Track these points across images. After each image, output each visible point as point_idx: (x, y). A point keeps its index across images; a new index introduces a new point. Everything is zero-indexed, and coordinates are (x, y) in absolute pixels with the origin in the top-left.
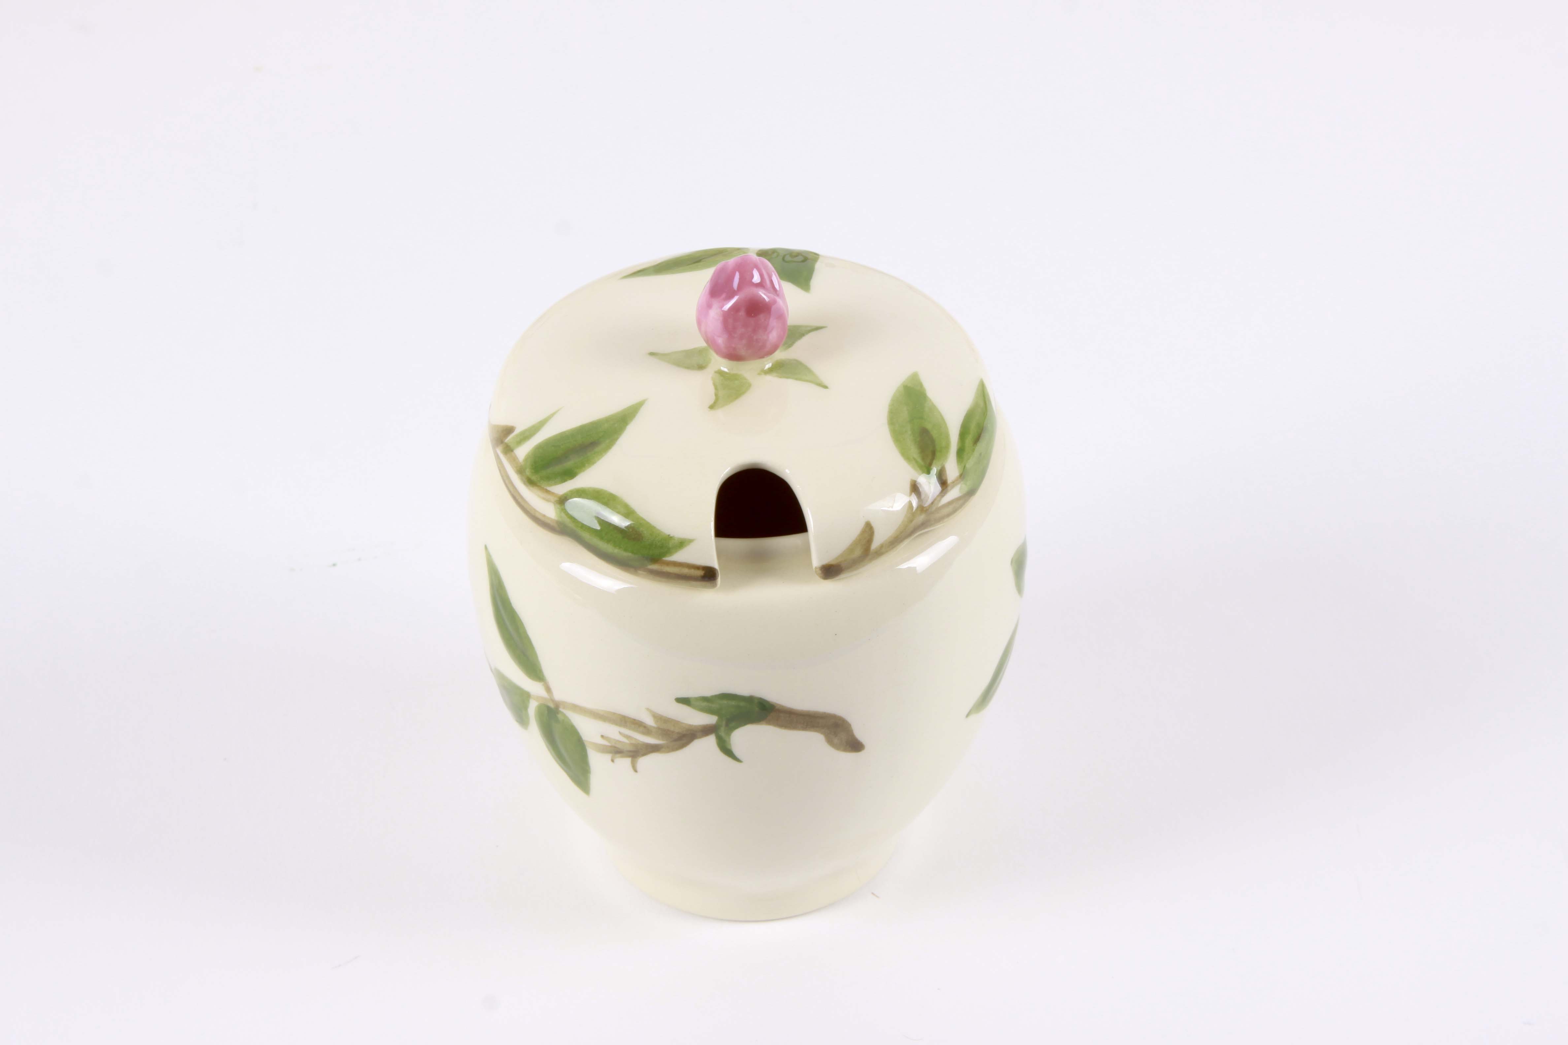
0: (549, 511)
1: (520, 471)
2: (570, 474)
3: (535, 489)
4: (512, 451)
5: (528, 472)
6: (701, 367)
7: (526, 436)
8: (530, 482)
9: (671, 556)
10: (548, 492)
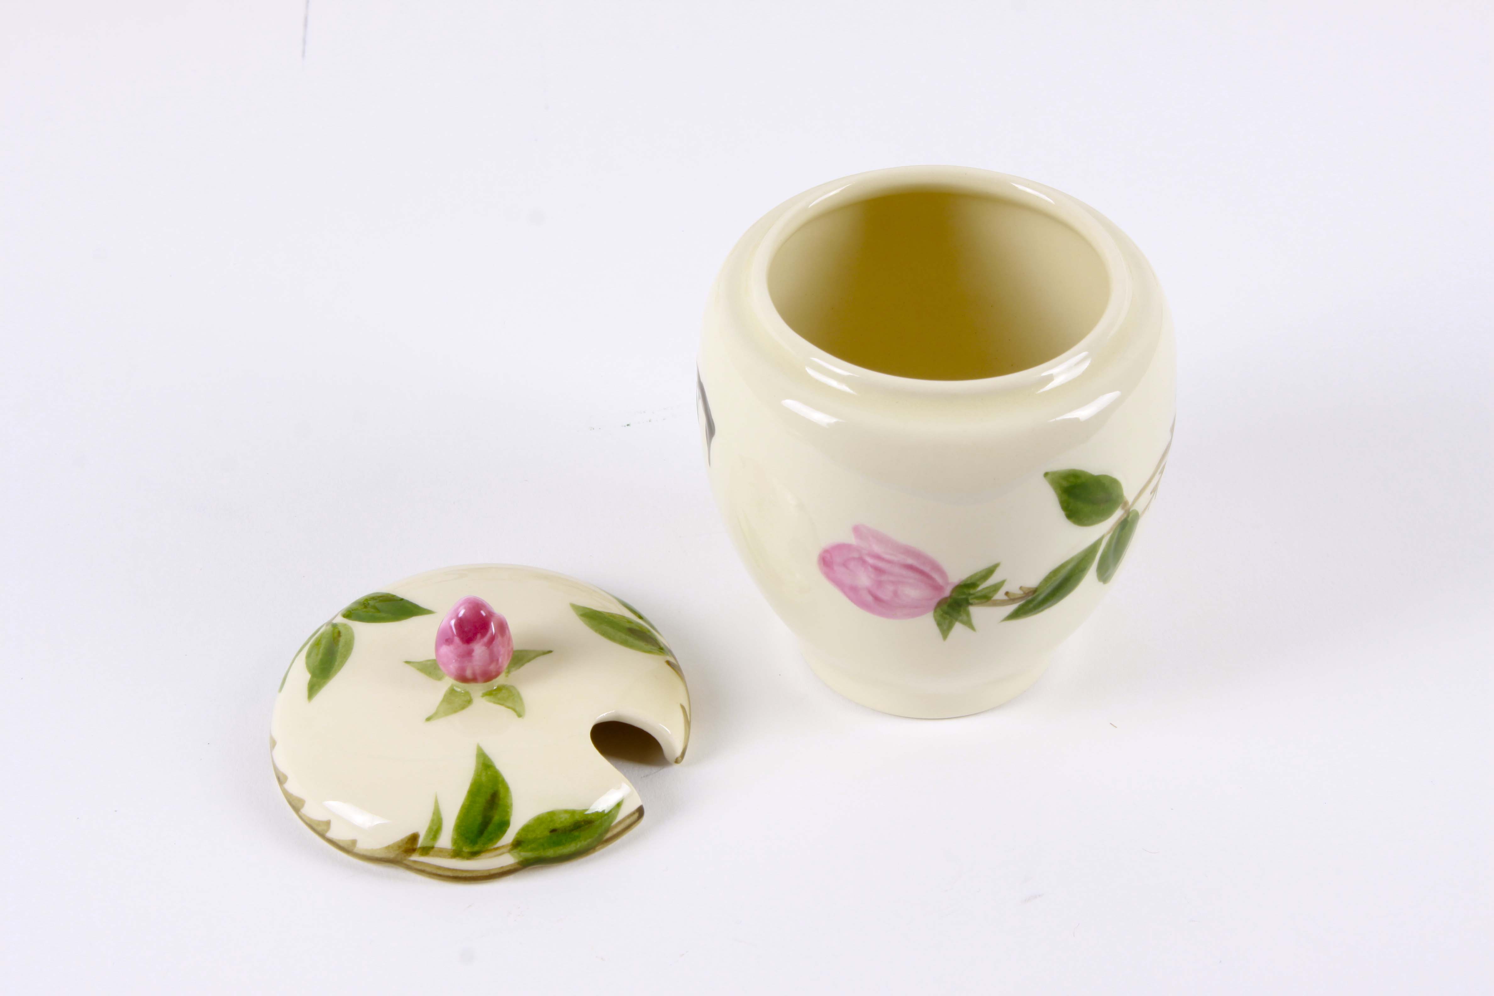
0: (508, 860)
1: (457, 854)
2: (504, 825)
3: (483, 855)
4: (433, 848)
5: (466, 849)
6: (470, 702)
7: (435, 830)
8: (474, 855)
9: (616, 819)
10: (497, 848)
